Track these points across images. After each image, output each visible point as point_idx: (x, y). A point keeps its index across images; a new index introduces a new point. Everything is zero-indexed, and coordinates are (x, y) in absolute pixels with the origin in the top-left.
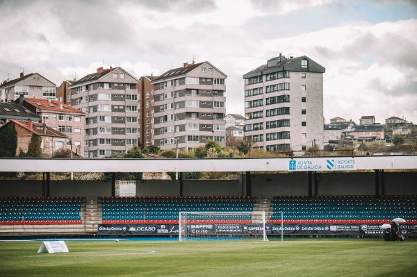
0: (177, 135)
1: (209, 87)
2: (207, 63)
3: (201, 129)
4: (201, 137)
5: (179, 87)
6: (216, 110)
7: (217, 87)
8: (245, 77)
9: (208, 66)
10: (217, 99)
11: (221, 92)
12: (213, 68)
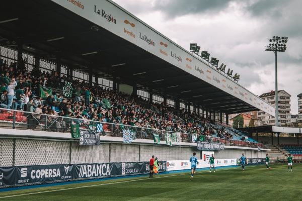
0: (270, 120)
1: (284, 100)
2: (283, 90)
3: (281, 117)
4: (281, 120)
5: (271, 100)
6: (287, 109)
7: (287, 100)
8: (298, 96)
9: (283, 92)
10: (287, 105)
11: (288, 102)
12: (285, 92)
